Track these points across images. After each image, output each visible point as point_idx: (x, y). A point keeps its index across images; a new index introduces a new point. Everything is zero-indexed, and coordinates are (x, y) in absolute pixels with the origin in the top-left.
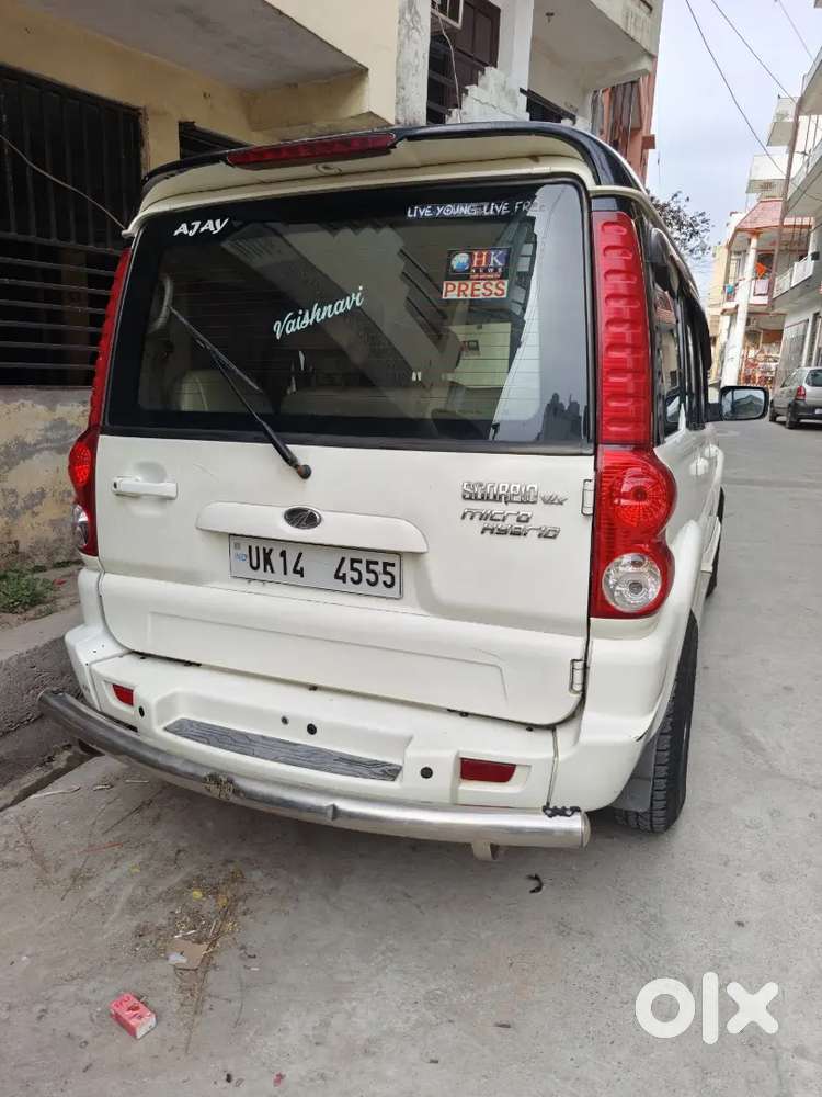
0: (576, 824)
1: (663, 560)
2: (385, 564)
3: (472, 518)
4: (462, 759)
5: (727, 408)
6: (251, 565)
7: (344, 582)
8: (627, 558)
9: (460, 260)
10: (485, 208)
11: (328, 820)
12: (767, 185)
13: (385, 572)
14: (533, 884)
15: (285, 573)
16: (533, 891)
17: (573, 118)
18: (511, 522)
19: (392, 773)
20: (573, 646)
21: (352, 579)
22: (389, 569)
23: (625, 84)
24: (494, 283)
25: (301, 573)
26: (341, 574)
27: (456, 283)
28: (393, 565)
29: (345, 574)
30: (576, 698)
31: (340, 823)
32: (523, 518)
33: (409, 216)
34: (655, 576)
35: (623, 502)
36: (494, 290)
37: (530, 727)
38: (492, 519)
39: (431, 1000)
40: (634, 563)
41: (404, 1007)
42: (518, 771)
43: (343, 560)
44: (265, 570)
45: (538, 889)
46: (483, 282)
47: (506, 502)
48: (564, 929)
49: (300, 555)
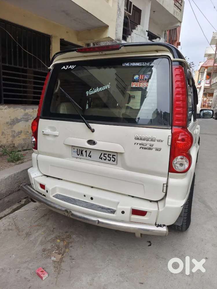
0: (164, 229)
1: (189, 157)
2: (113, 155)
3: (137, 144)
4: (133, 209)
5: (202, 114)
6: (77, 154)
7: (102, 159)
8: (179, 157)
9: (136, 77)
10: (143, 64)
11: (96, 224)
12: (210, 55)
13: (113, 157)
14: (149, 244)
15: (86, 156)
16: (149, 246)
17: (160, 38)
18: (148, 146)
19: (113, 212)
20: (164, 180)
21: (104, 159)
22: (114, 157)
23: (173, 29)
24: (145, 83)
25: (90, 156)
27: (135, 83)
28: (115, 156)
29: (102, 157)
30: (164, 194)
31: (100, 225)
32: (151, 145)
33: (123, 65)
34: (187, 162)
35: (179, 142)
36: (145, 85)
37: (151, 201)
38: (143, 145)
39: (121, 275)
40: (181, 159)
41: (114, 276)
42: (147, 214)
43: (102, 154)
44: (81, 155)
45: (150, 245)
46: (142, 83)
47: (147, 141)
48: (157, 257)
49: (91, 152)
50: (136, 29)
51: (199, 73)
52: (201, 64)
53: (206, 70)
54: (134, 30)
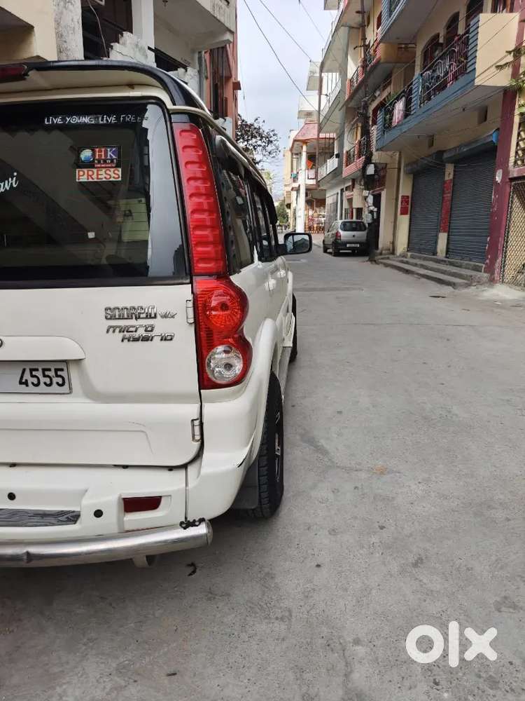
0: (202, 530)
1: (245, 349)
2: (56, 370)
3: (114, 331)
4: (124, 499)
5: (290, 246)
7: (27, 385)
8: (220, 348)
9: (86, 154)
10: (100, 119)
11: (23, 564)
12: (309, 114)
13: (57, 376)
14: (190, 569)
16: (190, 575)
17: (185, 68)
18: (141, 332)
19: (73, 518)
20: (192, 410)
21: (33, 383)
22: (59, 373)
23: (218, 48)
24: (112, 170)
26: (24, 381)
27: (86, 170)
29: (26, 380)
30: (196, 445)
31: (34, 564)
32: (149, 329)
33: (46, 123)
34: (239, 358)
35: (214, 313)
36: (113, 175)
37: (171, 468)
38: (127, 331)
39: (122, 670)
40: (225, 352)
41: (101, 680)
42: (163, 500)
43: (24, 371)
45: (194, 572)
46: (104, 170)
47: (136, 319)
48: (211, 595)
50: (121, 41)
51: (292, 154)
52: (293, 135)
53: (305, 148)
54: (117, 44)
